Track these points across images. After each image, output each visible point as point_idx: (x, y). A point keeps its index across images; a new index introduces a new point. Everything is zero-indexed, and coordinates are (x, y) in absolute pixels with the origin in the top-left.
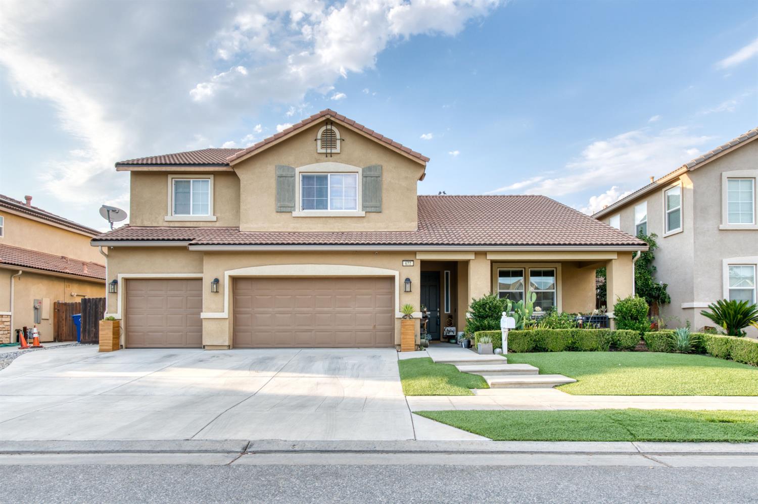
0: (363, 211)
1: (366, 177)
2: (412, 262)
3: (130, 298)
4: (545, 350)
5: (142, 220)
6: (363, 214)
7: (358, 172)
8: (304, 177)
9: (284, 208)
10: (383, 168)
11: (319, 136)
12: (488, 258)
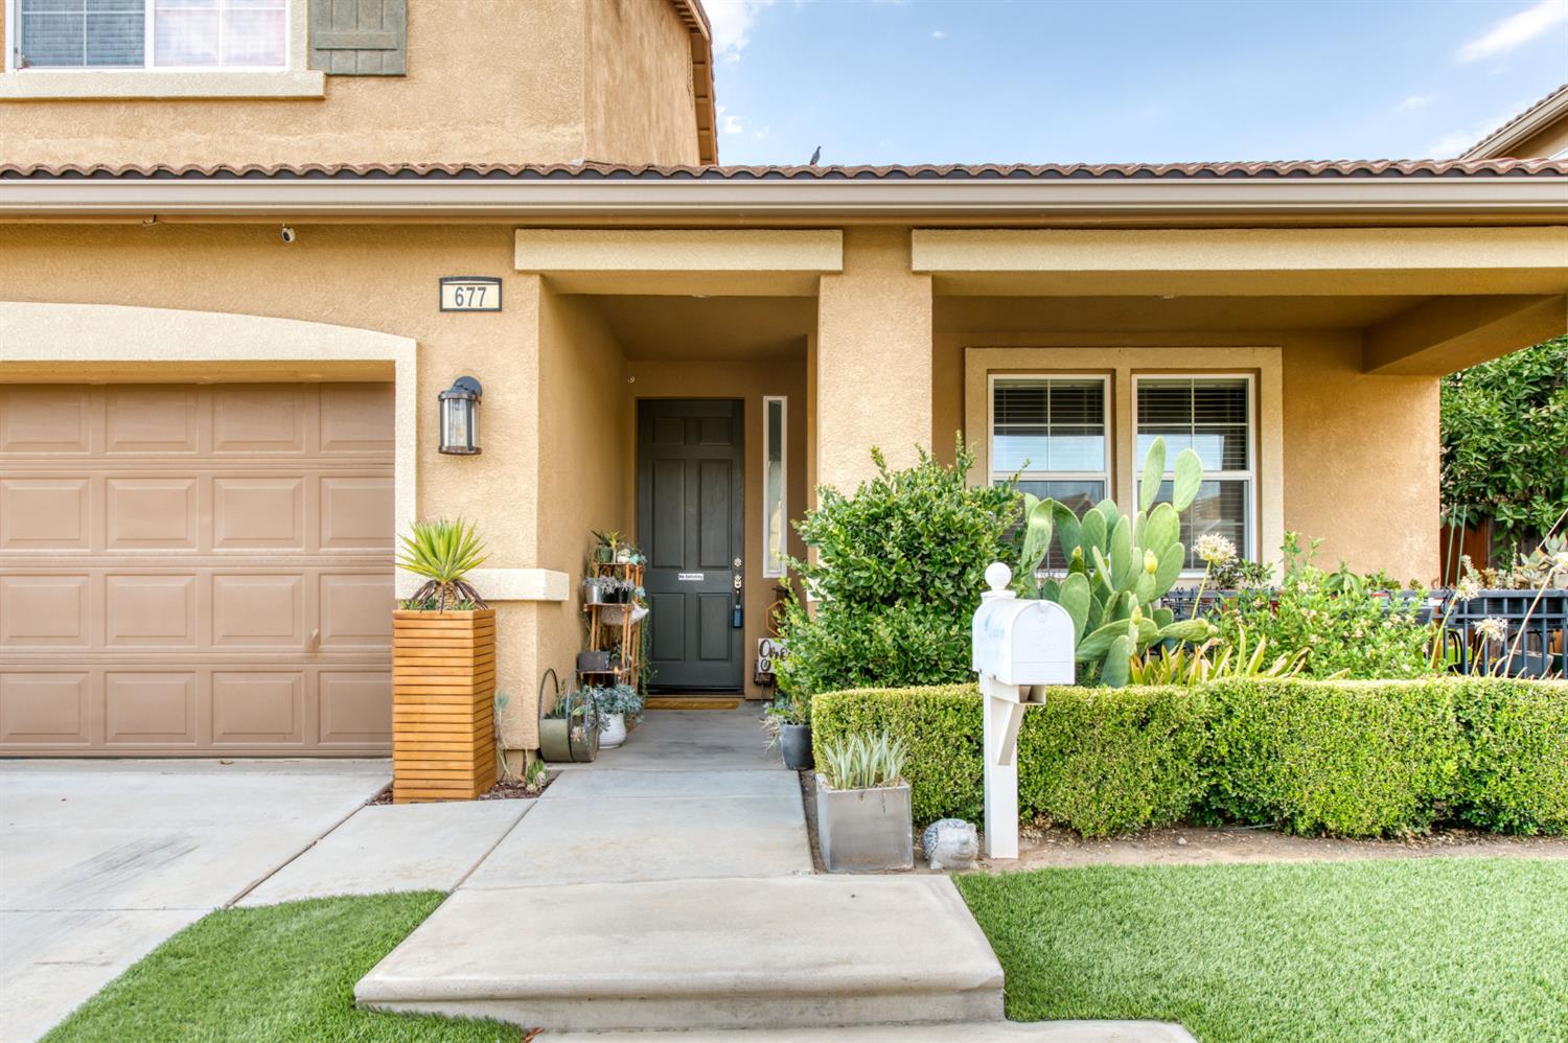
0: (311, 68)
2: (493, 290)
4: (1275, 822)
6: (314, 84)
12: (916, 266)
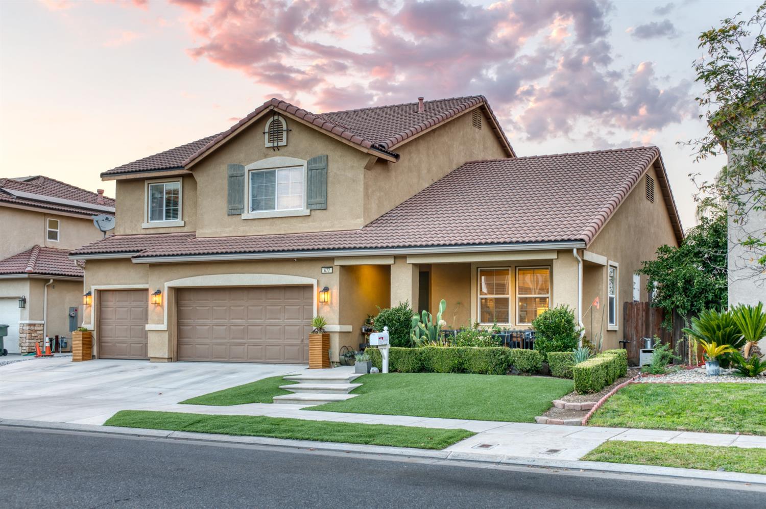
0: (307, 209)
1: (312, 170)
2: (331, 269)
3: (104, 309)
5: (125, 229)
6: (307, 212)
7: (303, 166)
8: (253, 174)
9: (235, 211)
10: (329, 158)
11: (267, 130)
12: (408, 262)
